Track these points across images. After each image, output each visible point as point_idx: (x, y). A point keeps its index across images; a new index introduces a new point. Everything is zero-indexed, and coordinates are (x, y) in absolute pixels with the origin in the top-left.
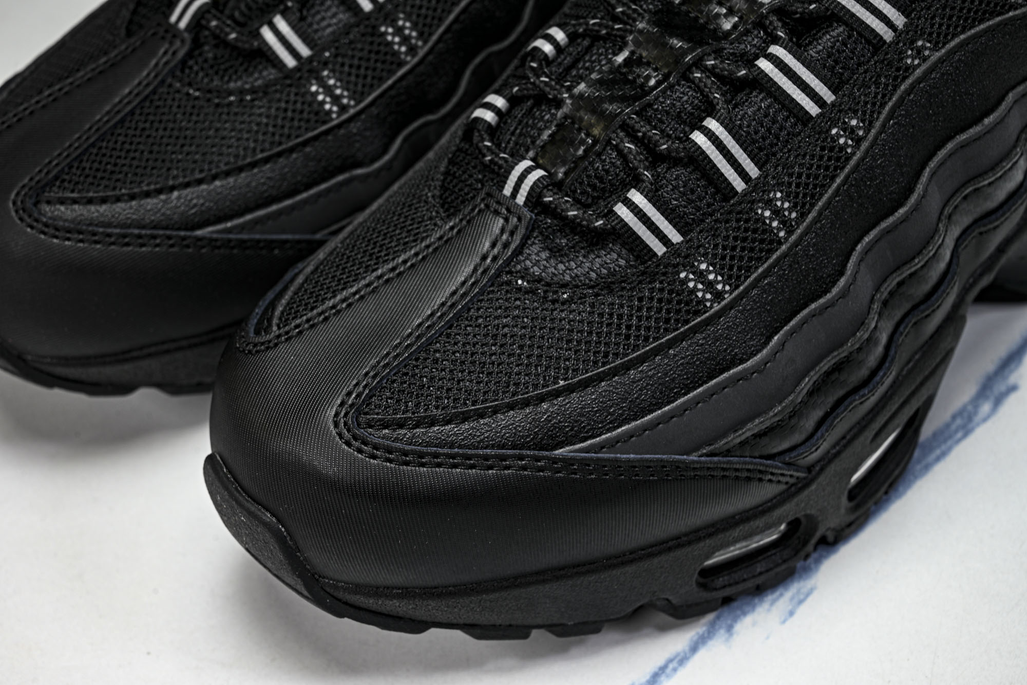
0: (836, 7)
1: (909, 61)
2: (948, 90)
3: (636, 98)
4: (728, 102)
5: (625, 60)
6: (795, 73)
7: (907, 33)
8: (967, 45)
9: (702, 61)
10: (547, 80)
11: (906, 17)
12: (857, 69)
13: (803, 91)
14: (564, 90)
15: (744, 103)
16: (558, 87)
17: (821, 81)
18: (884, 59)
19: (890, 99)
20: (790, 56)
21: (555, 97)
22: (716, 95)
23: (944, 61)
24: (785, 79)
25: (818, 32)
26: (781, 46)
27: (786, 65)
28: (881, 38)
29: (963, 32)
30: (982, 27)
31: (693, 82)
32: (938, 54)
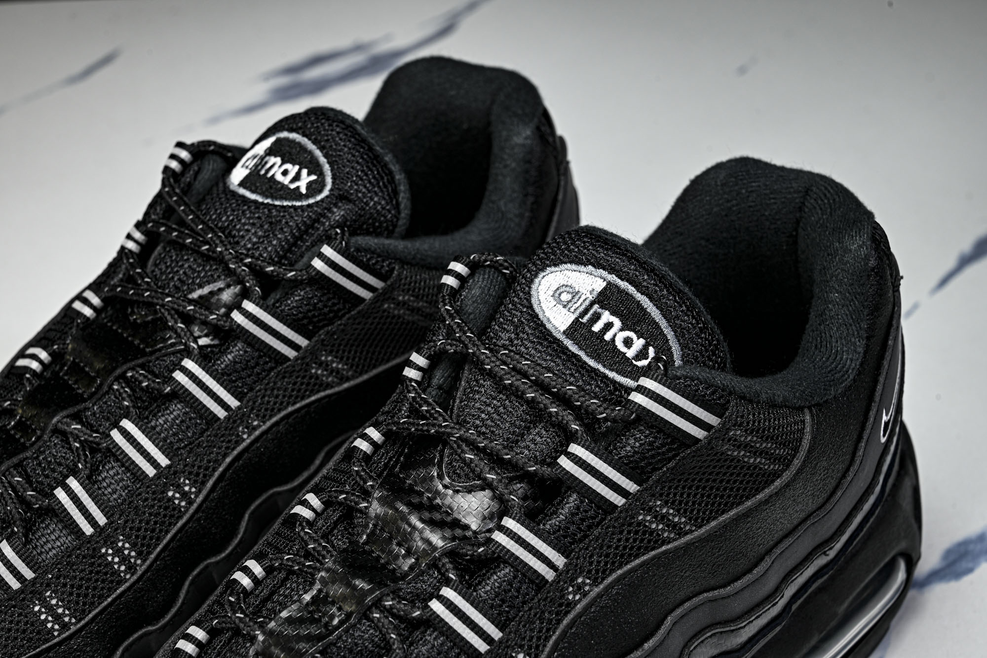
0: (501, 550)
1: (571, 597)
2: (608, 621)
3: (320, 638)
4: (403, 642)
5: (312, 598)
6: (464, 614)
7: (567, 572)
8: (624, 579)
9: (381, 601)
10: (242, 616)
11: (566, 557)
12: (523, 607)
13: (472, 630)
14: (256, 626)
15: (419, 641)
16: (251, 624)
17: (489, 620)
18: (547, 597)
19: (554, 633)
20: (460, 598)
21: (248, 634)
22: (393, 636)
23: (603, 595)
24: (455, 619)
25: (487, 572)
26: (451, 589)
27: (456, 606)
28: (544, 577)
29: (620, 567)
30: (637, 562)
31: (373, 622)
32: (597, 590)
